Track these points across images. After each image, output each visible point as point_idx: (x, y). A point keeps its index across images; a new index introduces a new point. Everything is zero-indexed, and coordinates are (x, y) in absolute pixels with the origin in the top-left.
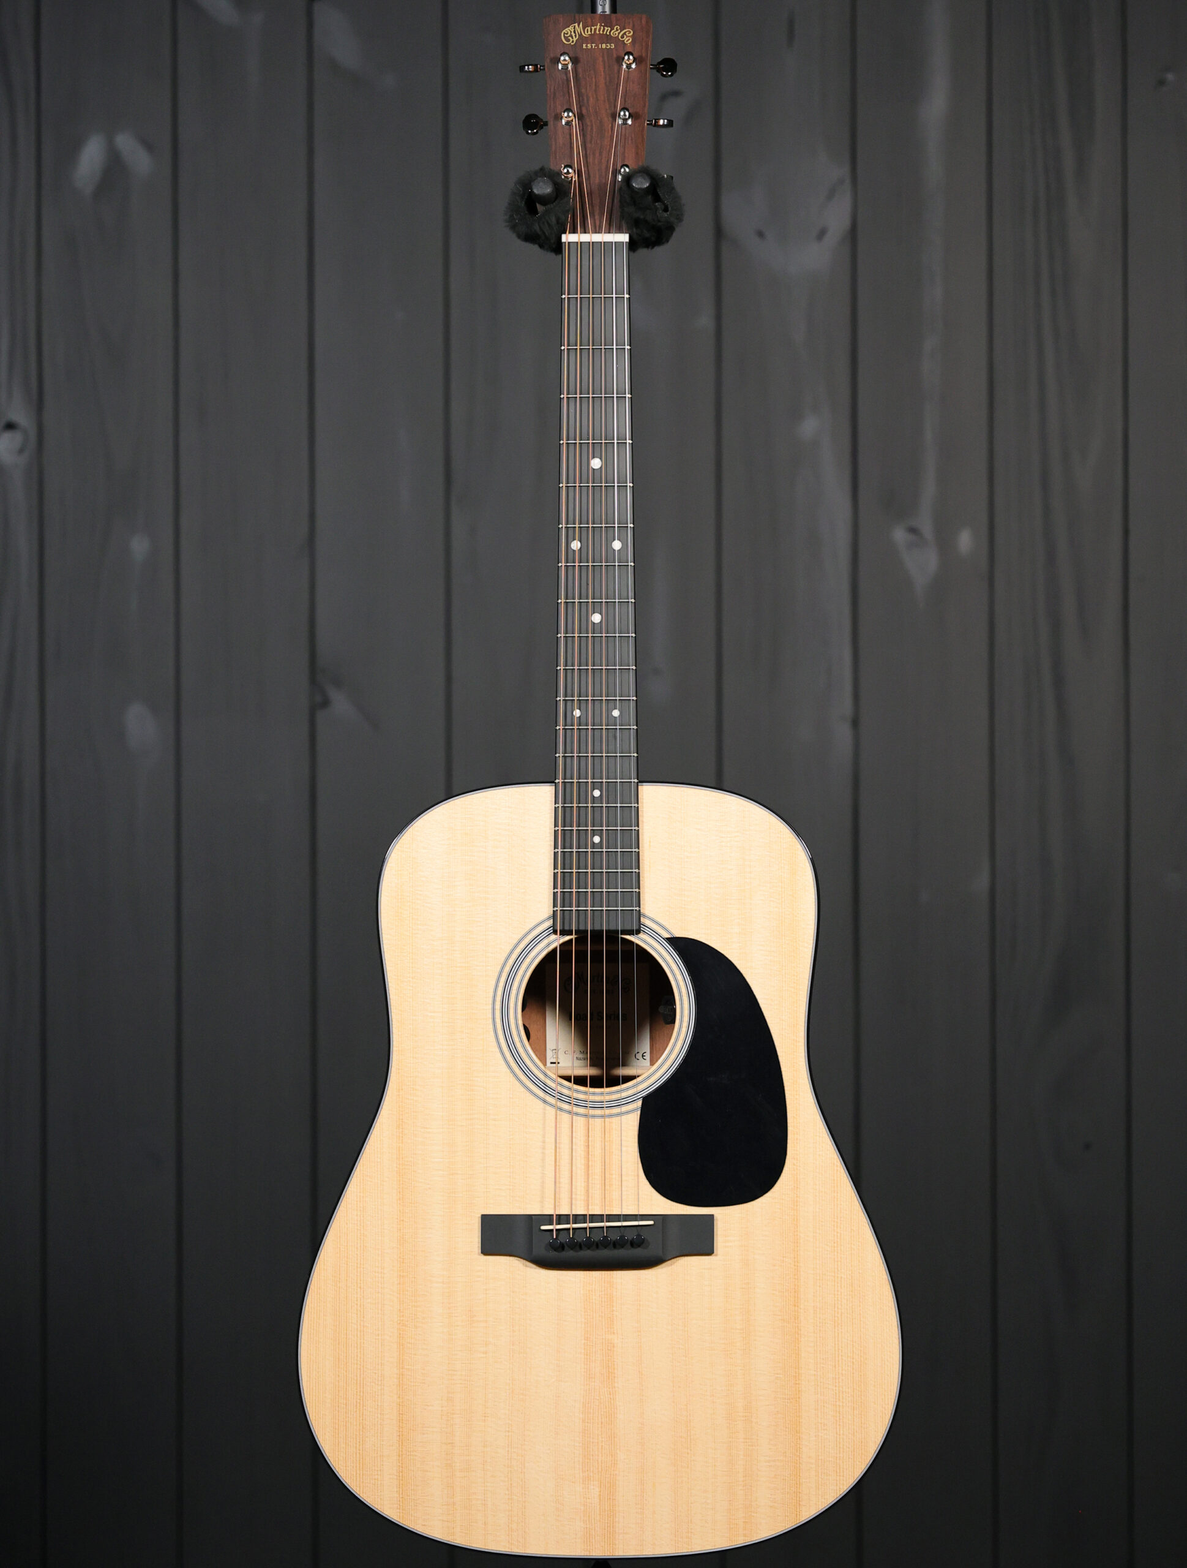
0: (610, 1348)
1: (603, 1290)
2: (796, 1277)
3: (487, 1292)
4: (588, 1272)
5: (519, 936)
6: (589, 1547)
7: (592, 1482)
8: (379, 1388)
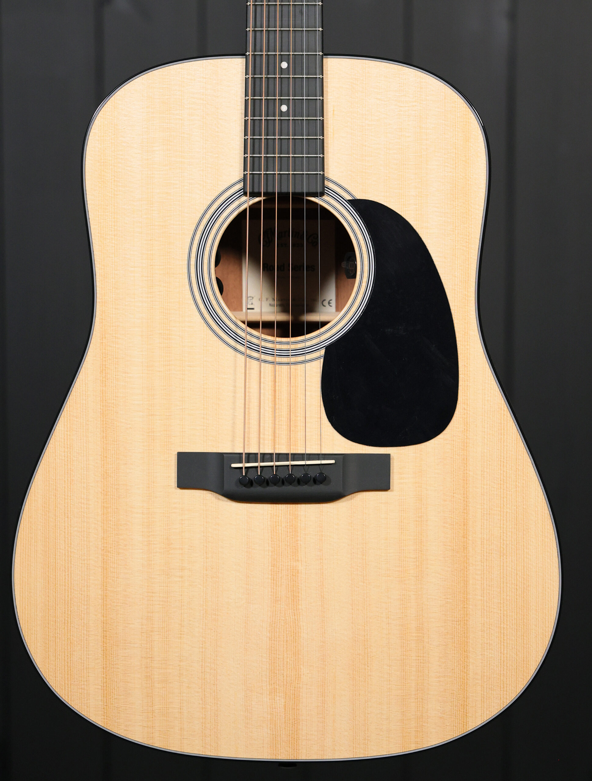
0: (294, 574)
1: (289, 522)
2: (465, 512)
3: (183, 522)
4: (275, 505)
5: (213, 198)
6: (275, 752)
7: (278, 694)
8: (86, 607)
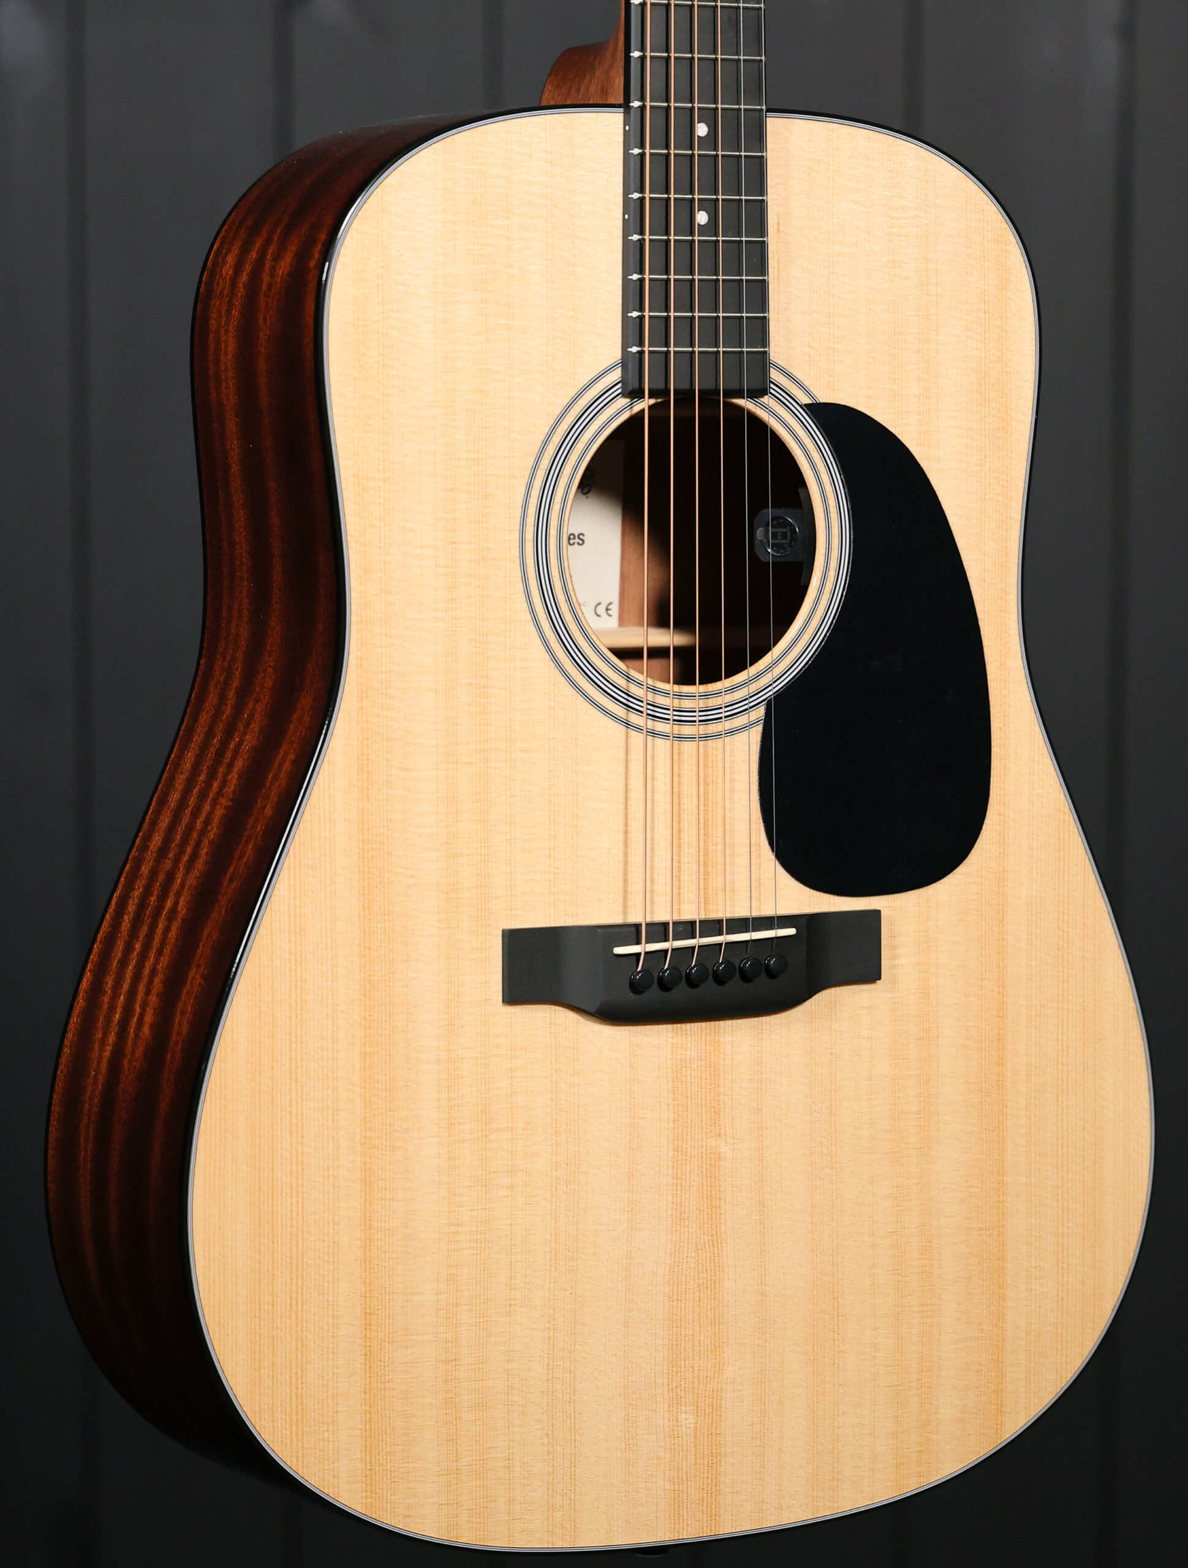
0: (713, 1162)
1: (703, 1058)
2: (1001, 1014)
3: (514, 1074)
4: (679, 1025)
5: (566, 400)
6: (677, 1525)
7: (683, 1408)
8: (331, 1268)
